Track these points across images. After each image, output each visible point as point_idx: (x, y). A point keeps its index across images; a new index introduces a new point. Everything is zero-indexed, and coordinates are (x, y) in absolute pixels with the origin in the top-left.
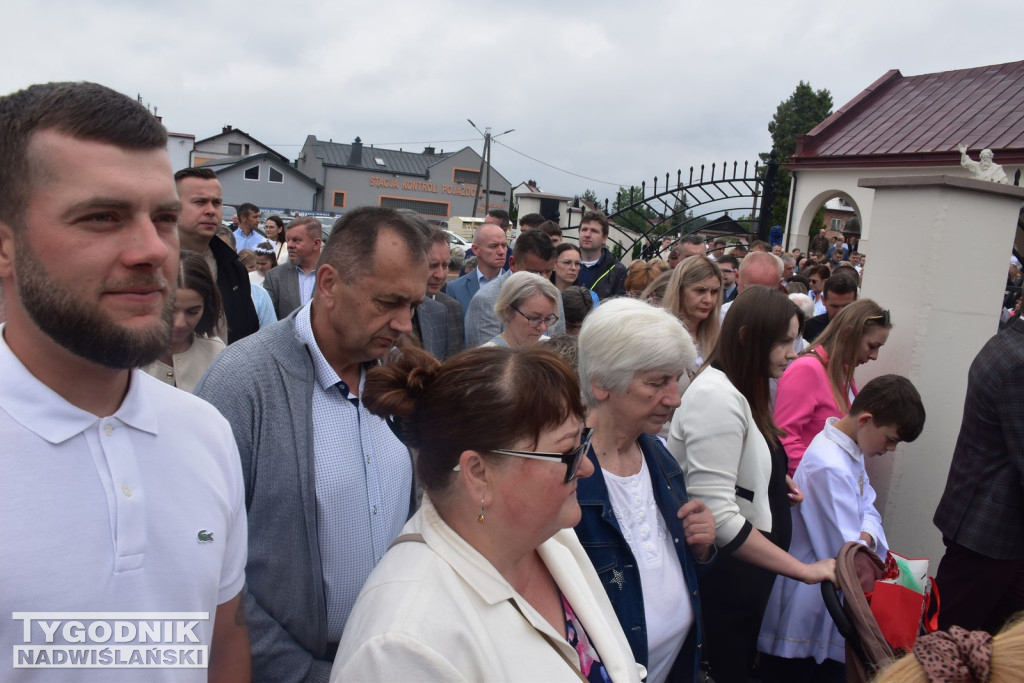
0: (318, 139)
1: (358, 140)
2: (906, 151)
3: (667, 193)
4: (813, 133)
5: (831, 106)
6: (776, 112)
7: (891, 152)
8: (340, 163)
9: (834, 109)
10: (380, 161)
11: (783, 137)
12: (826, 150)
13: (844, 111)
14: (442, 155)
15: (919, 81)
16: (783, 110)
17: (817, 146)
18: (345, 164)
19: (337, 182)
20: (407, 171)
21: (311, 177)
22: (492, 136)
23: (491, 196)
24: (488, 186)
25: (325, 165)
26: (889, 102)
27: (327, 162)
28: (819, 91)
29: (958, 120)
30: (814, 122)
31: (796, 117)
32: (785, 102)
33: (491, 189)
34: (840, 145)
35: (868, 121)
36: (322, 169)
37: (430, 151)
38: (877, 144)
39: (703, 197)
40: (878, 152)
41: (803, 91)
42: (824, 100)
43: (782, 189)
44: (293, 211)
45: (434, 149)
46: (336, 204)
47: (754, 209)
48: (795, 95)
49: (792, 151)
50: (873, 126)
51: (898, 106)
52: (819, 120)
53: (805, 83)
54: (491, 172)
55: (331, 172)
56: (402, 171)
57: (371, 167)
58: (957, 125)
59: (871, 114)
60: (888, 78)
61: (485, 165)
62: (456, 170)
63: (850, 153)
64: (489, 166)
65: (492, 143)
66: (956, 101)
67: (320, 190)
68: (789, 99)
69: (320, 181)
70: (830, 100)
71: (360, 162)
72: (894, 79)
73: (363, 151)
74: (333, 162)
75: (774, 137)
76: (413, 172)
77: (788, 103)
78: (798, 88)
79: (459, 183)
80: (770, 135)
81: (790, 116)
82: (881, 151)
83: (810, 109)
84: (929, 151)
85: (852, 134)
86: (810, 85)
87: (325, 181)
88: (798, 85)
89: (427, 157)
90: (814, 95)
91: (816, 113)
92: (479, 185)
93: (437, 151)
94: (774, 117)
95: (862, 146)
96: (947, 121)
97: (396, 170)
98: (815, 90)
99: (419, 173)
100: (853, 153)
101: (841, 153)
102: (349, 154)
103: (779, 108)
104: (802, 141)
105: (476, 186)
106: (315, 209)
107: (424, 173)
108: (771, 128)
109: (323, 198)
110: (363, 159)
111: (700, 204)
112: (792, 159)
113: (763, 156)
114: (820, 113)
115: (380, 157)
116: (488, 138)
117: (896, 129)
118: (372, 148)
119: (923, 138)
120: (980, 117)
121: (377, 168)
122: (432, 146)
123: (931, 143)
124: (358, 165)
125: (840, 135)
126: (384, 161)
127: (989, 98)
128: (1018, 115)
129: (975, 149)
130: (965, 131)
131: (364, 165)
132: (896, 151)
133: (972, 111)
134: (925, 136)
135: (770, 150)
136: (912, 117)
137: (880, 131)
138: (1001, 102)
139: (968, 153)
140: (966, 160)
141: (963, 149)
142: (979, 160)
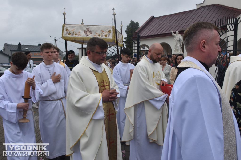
1: (20, 43)
2: (159, 34)
4: (137, 31)
5: (139, 25)
6: (126, 28)
7: (155, 34)
8: (15, 50)
10: (26, 48)
11: (129, 33)
12: (141, 35)
15: (158, 18)
16: (128, 27)
18: (17, 50)
20: (35, 50)
21: (7, 54)
22: (56, 39)
26: (153, 23)
27: (11, 50)
28: (136, 22)
29: (169, 26)
30: (136, 29)
32: (128, 25)
36: (10, 52)
38: (152, 33)
41: (132, 22)
42: (137, 24)
44: (3, 64)
48: (130, 23)
49: (132, 36)
50: (150, 29)
51: (155, 24)
53: (132, 20)
56: (33, 50)
57: (24, 50)
58: (168, 27)
59: (149, 26)
60: (151, 18)
63: (146, 35)
65: (57, 41)
66: (167, 22)
67: (10, 58)
68: (129, 24)
69: (10, 55)
71: (21, 49)
72: (153, 18)
73: (21, 46)
74: (13, 50)
75: (127, 34)
76: (36, 50)
78: (131, 22)
81: (130, 28)
82: (153, 34)
84: (163, 33)
85: (146, 31)
86: (134, 21)
88: (131, 21)
90: (135, 23)
94: (126, 29)
96: (166, 26)
97: (31, 50)
98: (135, 22)
99: (38, 51)
100: (147, 35)
101: (144, 35)
102: (17, 47)
103: (127, 27)
104: (134, 34)
107: (39, 51)
108: (126, 31)
110: (22, 48)
112: (133, 38)
114: (137, 27)
115: (26, 47)
116: (55, 40)
117: (155, 29)
118: (24, 45)
119: (161, 30)
120: (173, 25)
121: (26, 50)
122: (40, 44)
123: (163, 31)
124: (21, 50)
125: (143, 31)
126: (28, 48)
127: (174, 21)
128: (180, 24)
129: (175, 31)
130: (170, 28)
131: (22, 50)
132: (156, 34)
133: (171, 24)
134: (162, 30)
135: (126, 37)
136: (158, 26)
137: (152, 30)
138: (177, 21)
139: (173, 32)
140: (173, 34)
141: (172, 32)
142: (176, 34)
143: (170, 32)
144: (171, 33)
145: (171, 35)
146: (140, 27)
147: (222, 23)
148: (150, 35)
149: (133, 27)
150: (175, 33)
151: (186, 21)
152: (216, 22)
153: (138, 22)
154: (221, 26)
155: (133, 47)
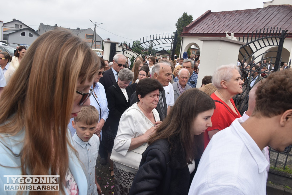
0: (44, 24)
1: (56, 25)
2: (212, 33)
3: (147, 42)
4: (188, 26)
5: (193, 19)
6: (178, 20)
7: (208, 33)
9: (193, 20)
11: (179, 27)
12: (191, 31)
13: (196, 21)
15: (216, 13)
16: (180, 20)
17: (189, 30)
23: (97, 43)
24: (96, 40)
26: (208, 19)
30: (188, 24)
31: (183, 22)
32: (180, 18)
33: (97, 40)
34: (194, 30)
35: (202, 24)
38: (205, 30)
39: (157, 43)
40: (205, 33)
41: (185, 15)
43: (179, 42)
45: (79, 28)
47: (171, 47)
48: (183, 16)
49: (182, 31)
50: (204, 25)
51: (210, 20)
52: (189, 23)
54: (96, 35)
58: (225, 26)
59: (203, 22)
61: (95, 33)
62: (86, 35)
64: (96, 34)
65: (97, 27)
66: (225, 20)
70: (192, 18)
72: (209, 13)
75: (177, 27)
79: (87, 38)
80: (176, 27)
81: (182, 22)
82: (206, 32)
83: (187, 20)
84: (218, 33)
85: (198, 27)
86: (187, 13)
88: (184, 13)
89: (77, 31)
90: (188, 16)
91: (189, 21)
92: (93, 39)
94: (177, 22)
95: (201, 31)
96: (223, 25)
100: (198, 32)
101: (195, 32)
103: (178, 19)
104: (185, 29)
105: (92, 39)
108: (176, 25)
111: (156, 45)
112: (182, 34)
113: (174, 33)
114: (190, 21)
116: (96, 25)
117: (209, 27)
120: (231, 24)
123: (219, 31)
125: (195, 27)
127: (233, 19)
128: (240, 24)
130: (227, 28)
132: (209, 32)
133: (229, 23)
134: (217, 28)
136: (214, 23)
137: (205, 27)
138: (236, 20)
142: (230, 36)
144: (225, 34)
148: (202, 32)
149: (185, 20)
150: (229, 34)
151: (247, 22)
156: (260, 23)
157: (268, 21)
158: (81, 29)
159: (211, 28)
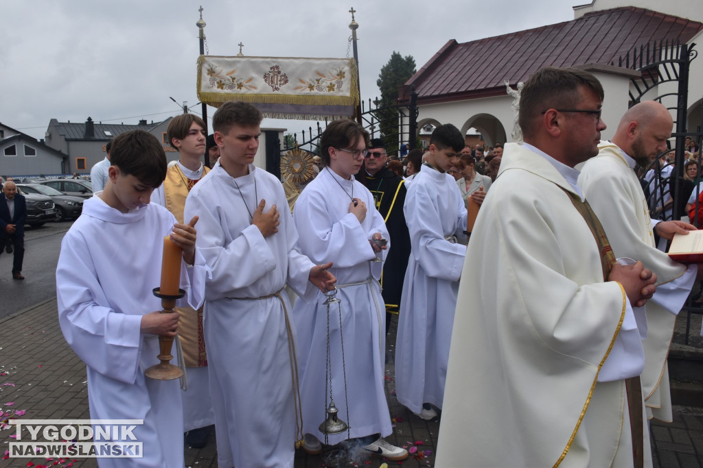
0: (59, 121)
1: (90, 119)
4: (408, 83)
5: (415, 66)
6: (380, 73)
7: (460, 91)
8: (78, 137)
9: (418, 68)
10: (108, 133)
11: (387, 88)
12: (420, 93)
13: (426, 68)
14: (153, 125)
15: (467, 45)
16: (385, 71)
18: (82, 137)
19: (78, 151)
21: (58, 149)
22: (188, 107)
25: (67, 140)
26: (452, 60)
27: (68, 137)
28: (406, 57)
29: (496, 68)
30: (406, 77)
31: (393, 75)
32: (385, 66)
34: (424, 91)
35: (442, 73)
36: (65, 144)
37: (143, 123)
38: (450, 86)
40: (451, 92)
41: (396, 58)
42: (410, 62)
44: (47, 175)
45: (145, 121)
46: (79, 168)
48: (391, 61)
49: (395, 96)
50: (446, 75)
51: (459, 62)
52: (409, 76)
53: (397, 53)
55: (72, 144)
57: (102, 138)
58: (496, 71)
59: (443, 68)
60: (449, 45)
63: (434, 94)
66: (493, 57)
67: (65, 159)
68: (388, 63)
69: (64, 151)
70: (414, 62)
71: (93, 135)
72: (453, 46)
73: (96, 129)
74: (73, 137)
75: (381, 89)
77: (387, 66)
78: (392, 56)
80: (378, 88)
81: (390, 74)
82: (454, 91)
83: (402, 69)
84: (483, 87)
85: (433, 82)
86: (400, 54)
87: (68, 151)
88: (392, 54)
90: (403, 60)
91: (406, 72)
93: (149, 122)
94: (380, 76)
95: (440, 89)
96: (490, 68)
98: (403, 57)
100: (436, 93)
101: (428, 94)
102: (84, 130)
103: (382, 70)
104: (402, 89)
106: (64, 173)
108: (379, 83)
109: (69, 164)
110: (95, 133)
112: (398, 101)
113: (376, 102)
114: (409, 70)
115: (108, 130)
116: (185, 109)
117: (460, 77)
118: (101, 124)
119: (477, 81)
120: (510, 65)
121: (107, 138)
122: (144, 119)
123: (483, 83)
124: (92, 138)
125: (426, 83)
126: (111, 132)
127: (512, 53)
128: (530, 62)
129: (514, 83)
130: (502, 74)
131: (97, 137)
132: (463, 90)
133: (504, 62)
134: (479, 78)
135: (380, 98)
136: (468, 68)
137: (450, 78)
138: (519, 55)
139: (510, 86)
140: (510, 90)
141: (507, 84)
142: (517, 89)
143: (500, 85)
145: (505, 93)
146: (417, 71)
147: (644, 60)
148: (444, 92)
149: (398, 70)
151: (545, 55)
152: (628, 55)
153: (412, 57)
154: (643, 67)
155: (400, 127)
156: (576, 53)
157: (592, 48)
158: (150, 123)
159: (464, 80)
